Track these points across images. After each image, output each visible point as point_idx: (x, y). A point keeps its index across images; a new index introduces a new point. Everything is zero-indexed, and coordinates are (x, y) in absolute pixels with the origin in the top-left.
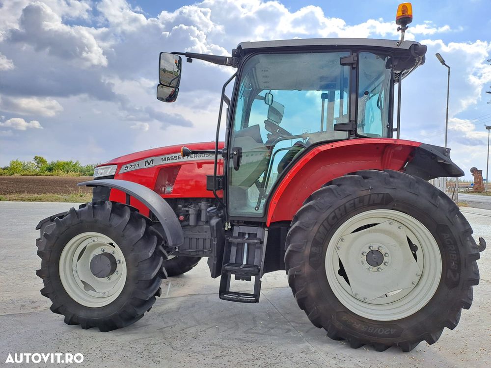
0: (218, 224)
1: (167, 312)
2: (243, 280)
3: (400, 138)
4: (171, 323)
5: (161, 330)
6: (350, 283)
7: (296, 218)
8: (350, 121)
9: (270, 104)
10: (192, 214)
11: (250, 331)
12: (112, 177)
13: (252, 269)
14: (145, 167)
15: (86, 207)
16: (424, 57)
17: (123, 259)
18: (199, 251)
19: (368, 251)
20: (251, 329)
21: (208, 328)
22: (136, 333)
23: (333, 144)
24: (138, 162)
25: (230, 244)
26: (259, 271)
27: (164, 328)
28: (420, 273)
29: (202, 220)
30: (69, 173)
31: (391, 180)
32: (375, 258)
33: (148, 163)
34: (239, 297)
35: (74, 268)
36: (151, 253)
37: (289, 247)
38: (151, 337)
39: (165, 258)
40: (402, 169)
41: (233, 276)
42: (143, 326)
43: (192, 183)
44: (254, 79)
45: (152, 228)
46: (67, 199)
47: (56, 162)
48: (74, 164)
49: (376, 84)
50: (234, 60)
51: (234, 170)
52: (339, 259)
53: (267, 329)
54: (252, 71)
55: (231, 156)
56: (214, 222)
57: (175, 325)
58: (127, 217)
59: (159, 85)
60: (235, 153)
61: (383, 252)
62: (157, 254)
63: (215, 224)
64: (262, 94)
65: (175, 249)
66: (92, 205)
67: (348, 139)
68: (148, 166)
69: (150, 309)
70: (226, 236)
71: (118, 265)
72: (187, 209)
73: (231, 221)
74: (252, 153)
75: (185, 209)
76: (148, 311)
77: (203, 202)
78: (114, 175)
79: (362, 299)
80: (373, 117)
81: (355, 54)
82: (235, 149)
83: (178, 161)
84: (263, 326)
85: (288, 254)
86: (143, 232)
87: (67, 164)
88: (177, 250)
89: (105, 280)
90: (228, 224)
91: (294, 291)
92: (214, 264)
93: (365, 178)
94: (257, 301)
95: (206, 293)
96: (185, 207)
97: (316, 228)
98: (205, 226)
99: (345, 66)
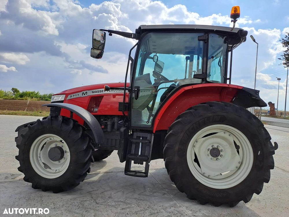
0: (125, 131)
1: (93, 182)
2: (138, 164)
3: (231, 84)
4: (95, 189)
5: (89, 192)
6: (201, 167)
7: (170, 129)
8: (203, 73)
9: (156, 61)
10: (109, 125)
11: (142, 194)
12: (62, 102)
13: (144, 158)
14: (82, 96)
15: (47, 119)
16: (246, 37)
17: (68, 150)
18: (112, 147)
19: (211, 148)
20: (142, 193)
21: (117, 192)
22: (74, 194)
23: (192, 86)
24: (78, 93)
25: (131, 143)
26: (148, 159)
27: (91, 191)
28: (241, 161)
29: (115, 128)
30: (33, 99)
31: (226, 107)
32: (215, 153)
33: (84, 94)
34: (136, 174)
35: (39, 155)
36: (85, 147)
37: (166, 145)
38: (84, 196)
39: (93, 150)
40: (231, 101)
41: (133, 162)
42: (80, 190)
43: (109, 107)
44: (148, 47)
45: (86, 132)
46: (32, 114)
47: (25, 92)
48: (36, 93)
49: (218, 52)
50: (136, 36)
51: (134, 99)
52: (195, 152)
53: (152, 193)
54: (147, 42)
55: (133, 91)
56: (122, 129)
57: (98, 189)
58: (71, 125)
59: (92, 48)
60: (136, 89)
61: (220, 149)
62: (89, 148)
63: (123, 131)
64: (152, 55)
65: (99, 145)
66: (50, 118)
67: (202, 83)
68: (84, 96)
69: (83, 180)
70: (129, 138)
71: (65, 154)
72: (106, 122)
73: (132, 129)
74: (145, 90)
75: (105, 121)
76: (82, 181)
77: (116, 118)
78: (63, 101)
79: (207, 176)
80: (215, 71)
81: (207, 35)
82: (136, 87)
83: (102, 93)
84: (150, 191)
85: (165, 149)
86: (81, 135)
87: (32, 93)
88: (100, 146)
89: (57, 162)
90: (131, 131)
91: (168, 171)
92: (122, 154)
93: (211, 106)
94: (147, 176)
95: (116, 171)
96: (105, 120)
97: (182, 135)
98: (117, 132)
99: (201, 41)
